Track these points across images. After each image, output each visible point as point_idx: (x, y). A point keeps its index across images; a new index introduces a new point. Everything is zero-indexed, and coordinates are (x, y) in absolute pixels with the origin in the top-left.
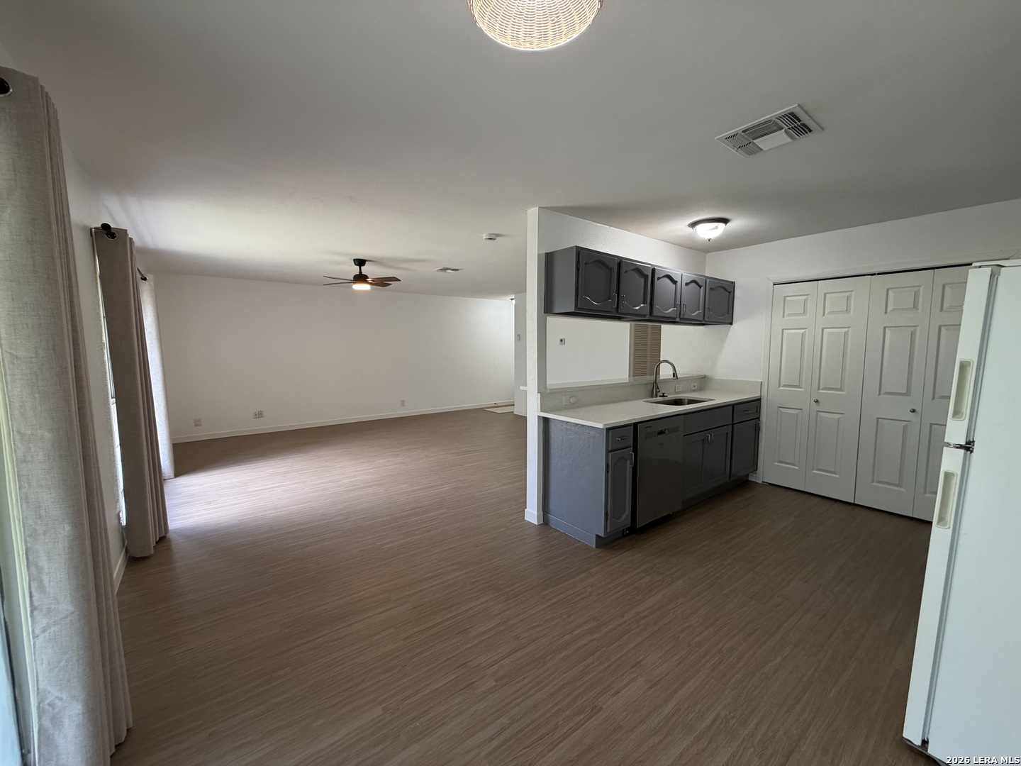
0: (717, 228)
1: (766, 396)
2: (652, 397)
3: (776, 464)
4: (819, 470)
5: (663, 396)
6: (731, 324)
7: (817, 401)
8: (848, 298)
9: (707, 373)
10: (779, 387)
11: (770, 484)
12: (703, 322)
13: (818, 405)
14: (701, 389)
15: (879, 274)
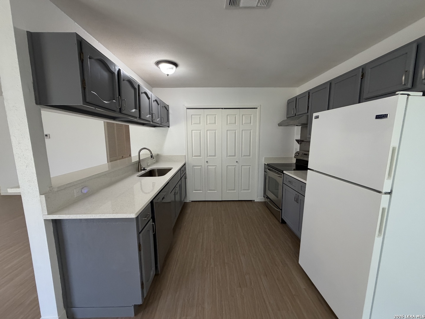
0: (172, 68)
1: (187, 162)
2: (139, 171)
3: (194, 192)
4: (210, 190)
5: (144, 170)
6: (169, 127)
7: (207, 162)
8: (215, 117)
9: (159, 153)
10: (192, 157)
11: (192, 201)
12: (161, 125)
13: (208, 163)
14: (157, 162)
15: (224, 109)
